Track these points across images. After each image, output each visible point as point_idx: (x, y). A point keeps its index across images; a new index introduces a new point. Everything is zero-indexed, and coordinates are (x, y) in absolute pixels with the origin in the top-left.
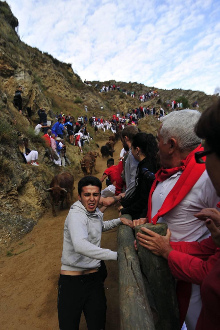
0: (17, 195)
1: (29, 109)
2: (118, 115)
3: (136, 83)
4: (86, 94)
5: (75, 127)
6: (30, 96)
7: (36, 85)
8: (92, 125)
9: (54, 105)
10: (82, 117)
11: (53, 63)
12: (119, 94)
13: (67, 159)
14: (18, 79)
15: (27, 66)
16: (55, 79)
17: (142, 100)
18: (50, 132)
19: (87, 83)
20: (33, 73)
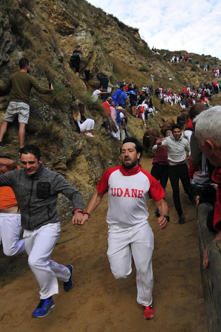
0: (65, 170)
1: (87, 73)
2: (188, 89)
3: (210, 56)
4: (154, 62)
5: (138, 97)
6: (90, 58)
7: (98, 47)
8: (158, 97)
9: (115, 70)
10: (148, 87)
11: (118, 26)
12: (191, 66)
13: (127, 132)
14: (78, 38)
15: (89, 26)
16: (119, 43)
17: (216, 75)
18: (111, 99)
19: (155, 50)
20: (96, 33)
